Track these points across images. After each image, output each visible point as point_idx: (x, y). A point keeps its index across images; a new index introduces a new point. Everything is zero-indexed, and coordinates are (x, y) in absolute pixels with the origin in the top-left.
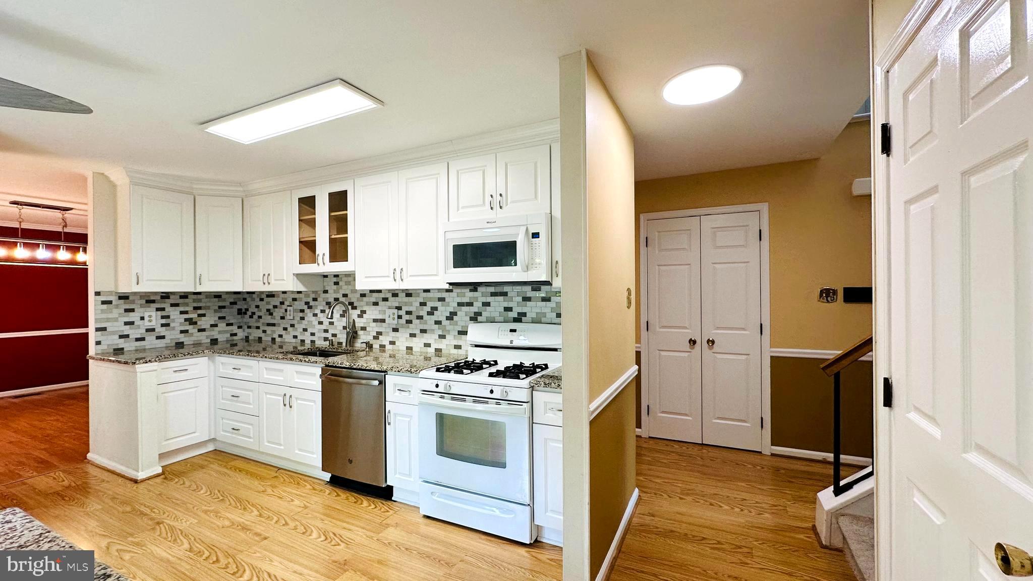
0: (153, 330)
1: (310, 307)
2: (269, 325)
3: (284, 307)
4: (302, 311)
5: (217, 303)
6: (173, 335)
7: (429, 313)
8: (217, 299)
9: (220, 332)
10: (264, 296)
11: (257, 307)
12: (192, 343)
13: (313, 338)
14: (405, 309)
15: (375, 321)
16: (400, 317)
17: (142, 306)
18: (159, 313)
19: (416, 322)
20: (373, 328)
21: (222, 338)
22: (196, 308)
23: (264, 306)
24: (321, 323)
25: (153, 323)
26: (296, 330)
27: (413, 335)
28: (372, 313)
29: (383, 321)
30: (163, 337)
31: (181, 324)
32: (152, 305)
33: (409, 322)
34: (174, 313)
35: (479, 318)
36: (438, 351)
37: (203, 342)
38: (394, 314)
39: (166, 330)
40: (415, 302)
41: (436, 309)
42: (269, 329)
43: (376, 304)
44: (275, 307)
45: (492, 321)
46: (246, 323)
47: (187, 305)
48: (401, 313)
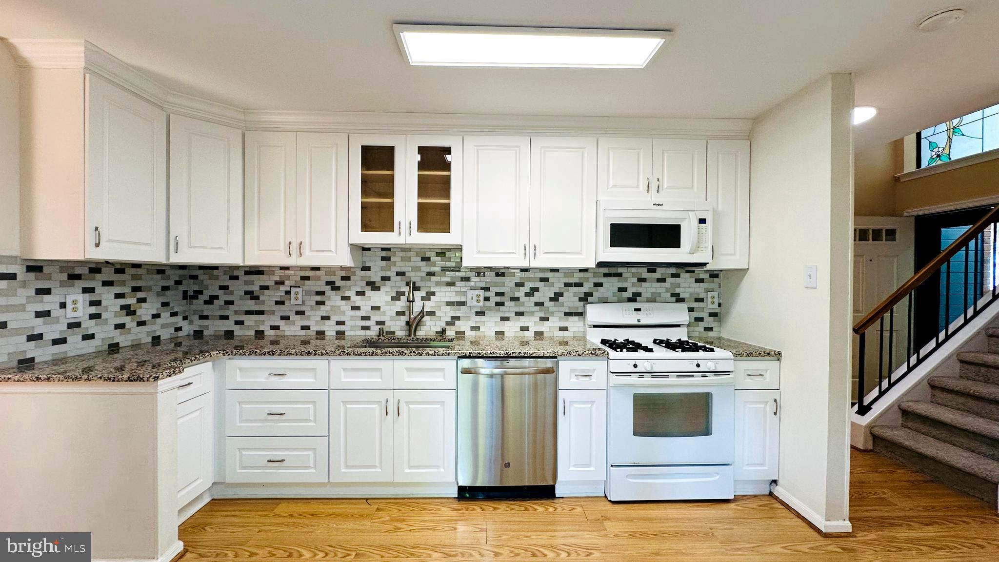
0: (77, 325)
1: (335, 288)
2: (248, 313)
3: (283, 288)
4: (319, 293)
5: (158, 282)
6: (105, 333)
7: (527, 295)
8: (159, 276)
9: (163, 326)
10: (240, 273)
11: (224, 288)
12: (129, 344)
13: (341, 328)
14: (494, 290)
15: (448, 304)
16: (487, 299)
17: (62, 284)
18: (88, 297)
19: (508, 303)
20: (447, 313)
21: (166, 334)
22: (136, 289)
23: (238, 288)
24: (357, 308)
25: (79, 313)
26: (309, 318)
27: (505, 319)
28: (444, 295)
29: (463, 304)
30: (91, 337)
31: (116, 315)
32: (77, 282)
33: (500, 304)
34: (107, 296)
35: (590, 299)
36: (539, 335)
37: (143, 342)
38: (478, 296)
39: (96, 325)
40: (507, 284)
41: (537, 289)
42: (250, 320)
43: (451, 284)
44: (266, 288)
45: (604, 301)
46: (195, 312)
47: (123, 283)
48: (487, 294)
